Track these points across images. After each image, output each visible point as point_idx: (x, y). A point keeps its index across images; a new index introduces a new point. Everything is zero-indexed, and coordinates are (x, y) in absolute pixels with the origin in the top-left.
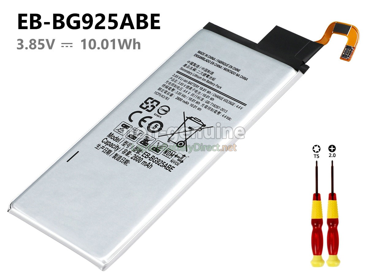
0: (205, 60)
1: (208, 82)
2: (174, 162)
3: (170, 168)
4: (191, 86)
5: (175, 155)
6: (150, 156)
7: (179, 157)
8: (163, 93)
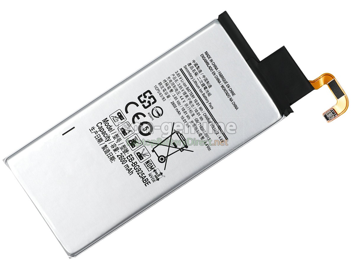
0: (208, 66)
1: (203, 95)
2: (151, 177)
3: (147, 182)
4: (188, 93)
5: (154, 169)
6: (134, 161)
7: (156, 173)
8: (161, 91)
